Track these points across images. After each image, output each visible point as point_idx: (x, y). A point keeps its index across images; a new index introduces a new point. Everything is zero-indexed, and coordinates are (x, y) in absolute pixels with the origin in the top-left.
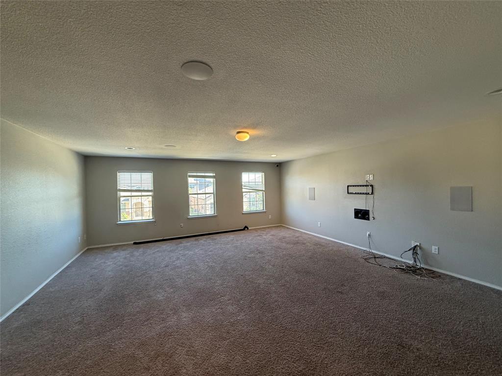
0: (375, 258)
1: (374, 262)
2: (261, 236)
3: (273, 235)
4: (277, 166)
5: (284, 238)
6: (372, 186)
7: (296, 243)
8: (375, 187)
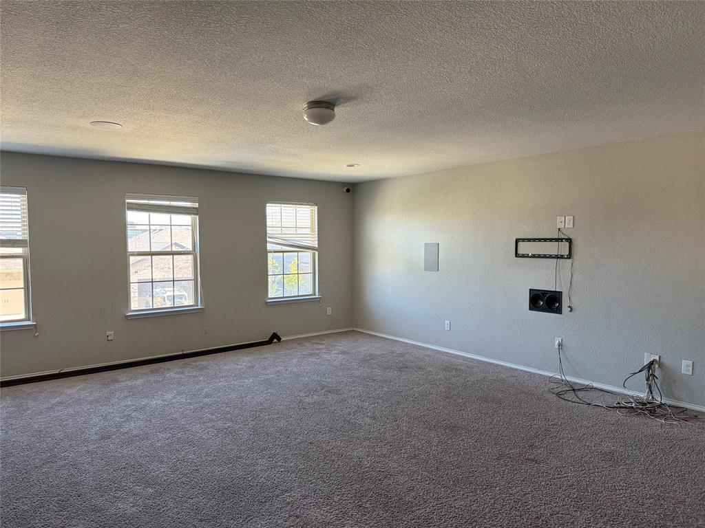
0: (574, 390)
1: (575, 399)
2: (318, 354)
3: (344, 353)
4: (348, 191)
5: (372, 357)
6: (569, 240)
7: (404, 368)
8: (577, 243)
